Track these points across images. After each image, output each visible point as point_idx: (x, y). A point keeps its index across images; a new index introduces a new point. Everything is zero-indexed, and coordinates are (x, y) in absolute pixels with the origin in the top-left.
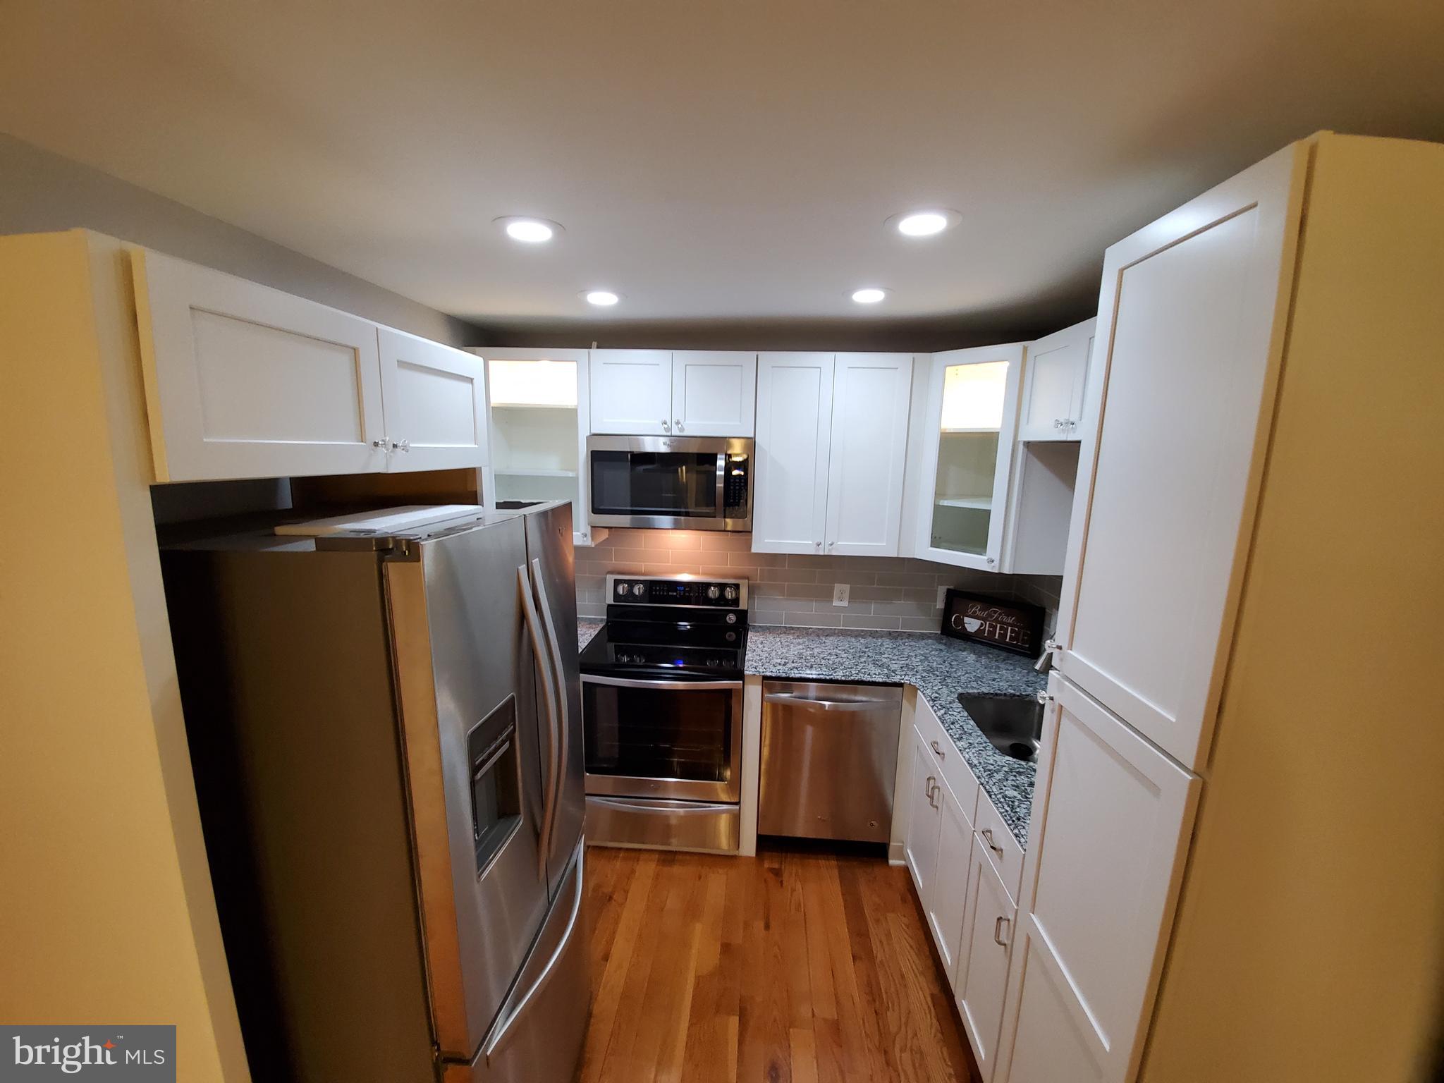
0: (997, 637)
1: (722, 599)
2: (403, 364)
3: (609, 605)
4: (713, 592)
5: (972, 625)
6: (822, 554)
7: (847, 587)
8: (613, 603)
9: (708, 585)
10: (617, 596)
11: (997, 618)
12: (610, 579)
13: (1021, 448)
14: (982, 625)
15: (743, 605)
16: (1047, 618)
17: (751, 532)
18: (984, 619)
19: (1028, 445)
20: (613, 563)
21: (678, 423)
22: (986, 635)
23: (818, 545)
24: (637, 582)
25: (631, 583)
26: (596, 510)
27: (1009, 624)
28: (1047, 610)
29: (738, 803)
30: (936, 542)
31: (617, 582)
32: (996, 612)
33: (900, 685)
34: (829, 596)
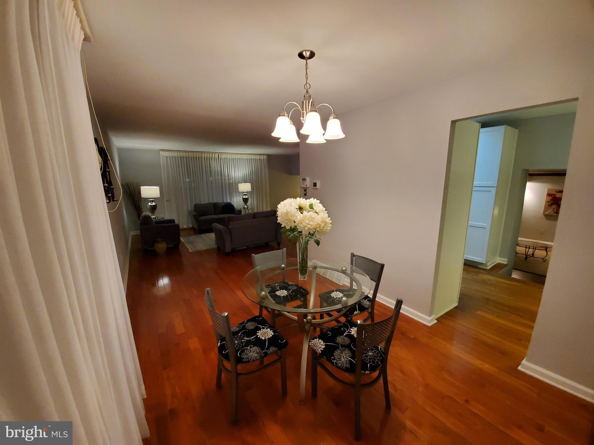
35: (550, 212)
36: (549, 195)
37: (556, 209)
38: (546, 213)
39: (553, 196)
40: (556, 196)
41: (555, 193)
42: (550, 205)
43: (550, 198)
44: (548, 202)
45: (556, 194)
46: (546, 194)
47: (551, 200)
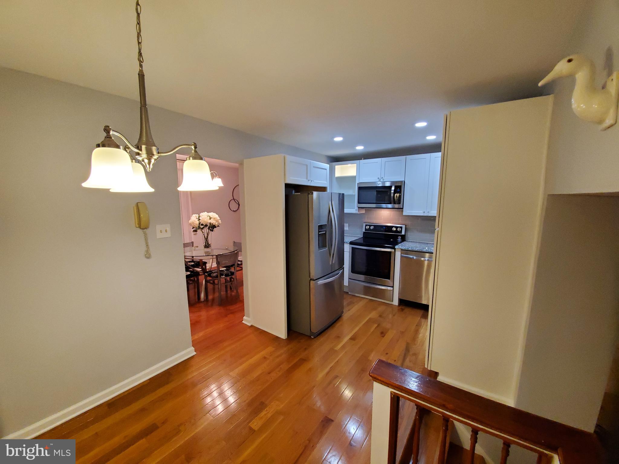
1: (396, 231)
2: (314, 167)
3: (364, 232)
4: (394, 229)
6: (425, 215)
8: (364, 231)
9: (393, 227)
10: (366, 229)
12: (364, 225)
15: (403, 233)
17: (403, 208)
20: (366, 220)
21: (382, 178)
23: (424, 213)
24: (372, 225)
25: (370, 226)
26: (359, 203)
29: (393, 287)
31: (366, 225)
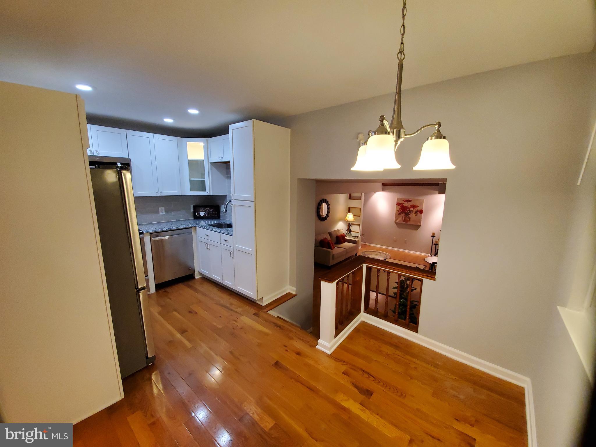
0: (209, 215)
5: (202, 214)
6: (158, 195)
7: (163, 208)
11: (208, 210)
13: (210, 164)
14: (205, 213)
16: (220, 208)
18: (205, 212)
19: (211, 163)
21: (96, 151)
22: (206, 216)
23: (157, 193)
27: (212, 211)
28: (220, 206)
29: (148, 276)
30: (192, 190)
32: (208, 209)
33: (191, 228)
34: (158, 212)
35: (400, 221)
36: (398, 204)
37: (404, 218)
38: (397, 221)
39: (401, 205)
40: (403, 205)
41: (402, 202)
42: (399, 214)
43: (399, 207)
44: (398, 210)
45: (404, 203)
46: (396, 203)
47: (400, 209)
